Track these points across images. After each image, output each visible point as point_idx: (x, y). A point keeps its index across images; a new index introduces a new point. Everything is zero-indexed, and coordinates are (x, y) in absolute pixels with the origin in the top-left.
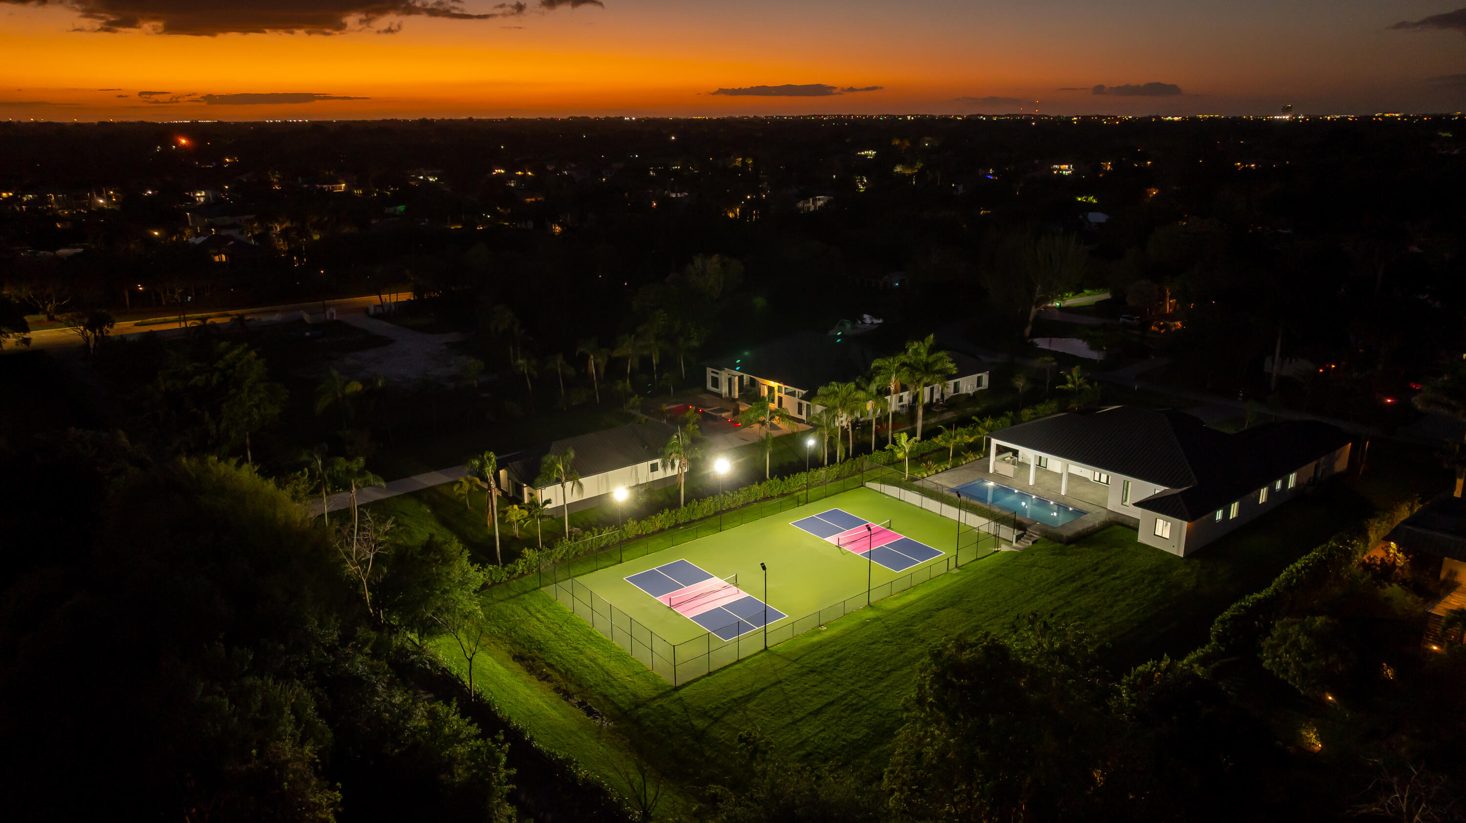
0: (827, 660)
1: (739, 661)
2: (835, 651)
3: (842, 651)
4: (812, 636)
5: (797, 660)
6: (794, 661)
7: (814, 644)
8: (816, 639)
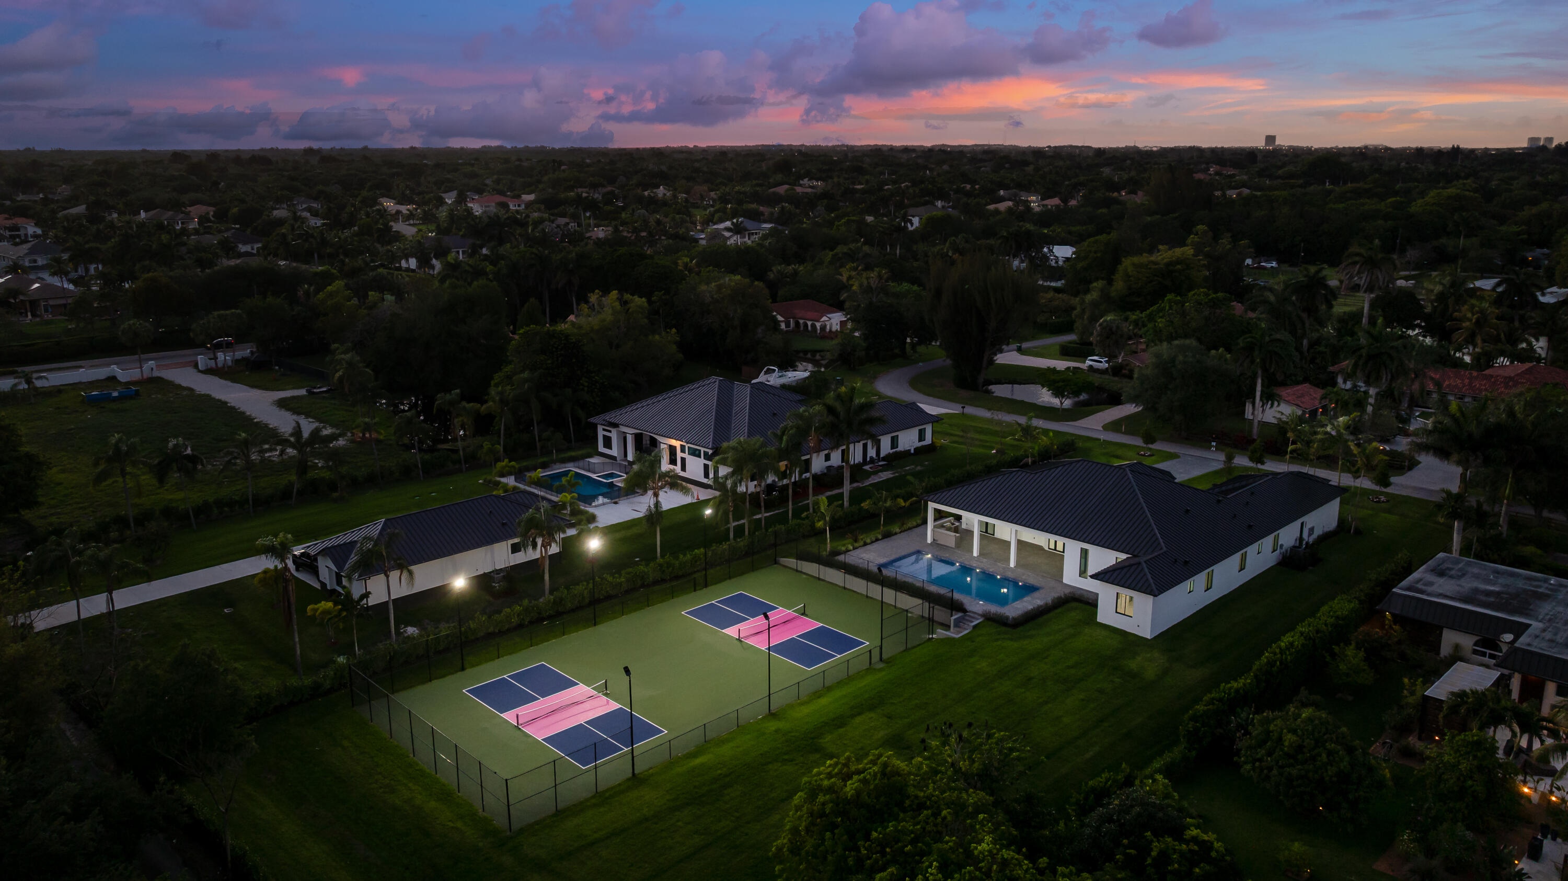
1: (594, 795)
5: (673, 789)
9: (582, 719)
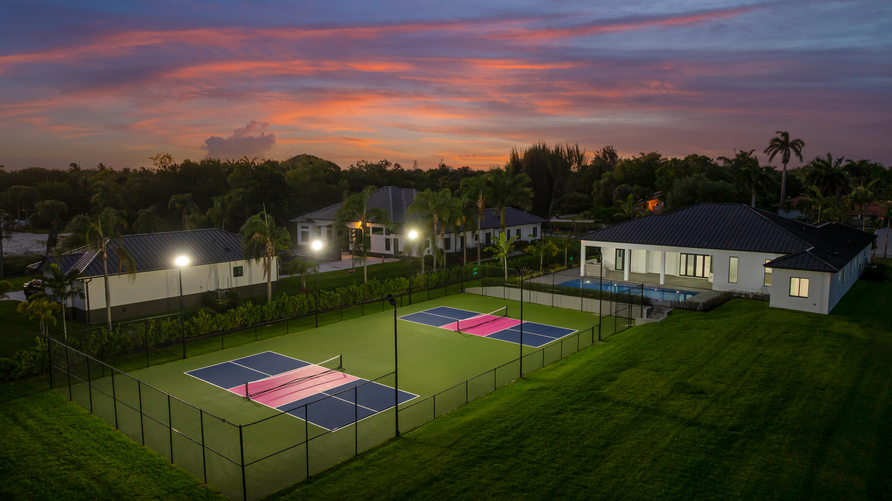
0: (500, 440)
1: (357, 457)
2: (507, 427)
3: (518, 426)
4: (462, 415)
5: (452, 445)
6: (448, 447)
7: (470, 424)
8: (469, 418)
9: (320, 390)
